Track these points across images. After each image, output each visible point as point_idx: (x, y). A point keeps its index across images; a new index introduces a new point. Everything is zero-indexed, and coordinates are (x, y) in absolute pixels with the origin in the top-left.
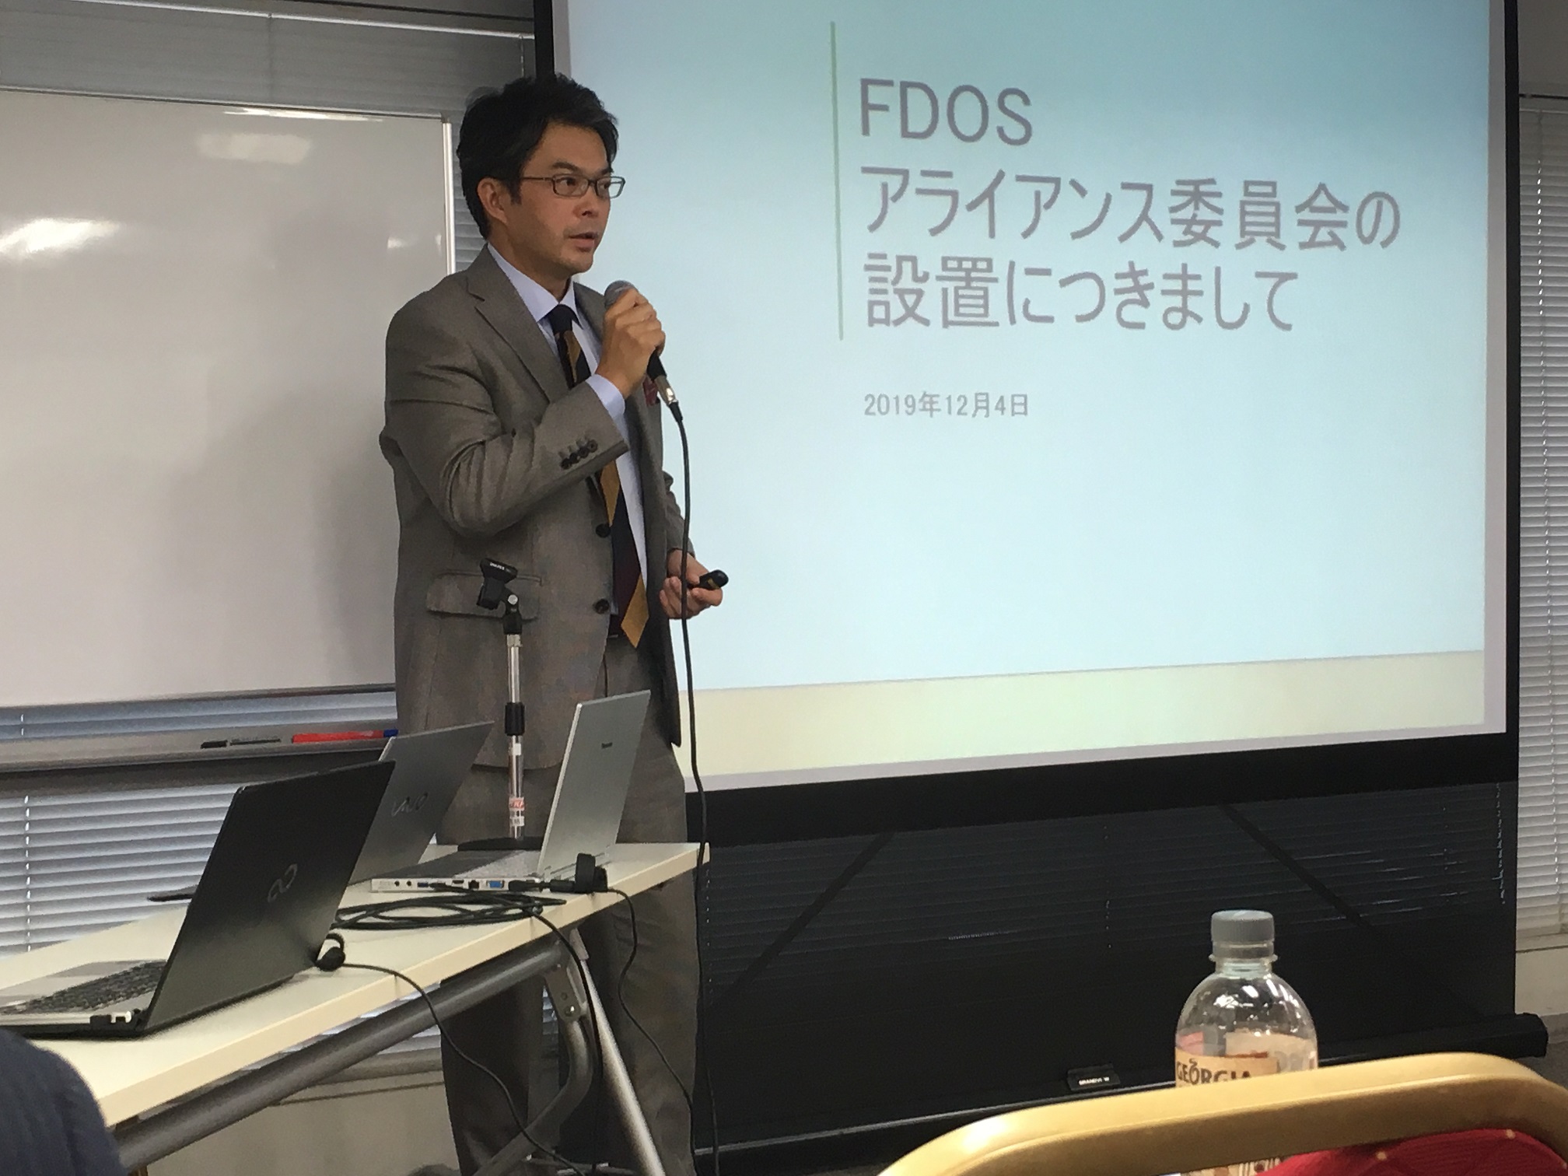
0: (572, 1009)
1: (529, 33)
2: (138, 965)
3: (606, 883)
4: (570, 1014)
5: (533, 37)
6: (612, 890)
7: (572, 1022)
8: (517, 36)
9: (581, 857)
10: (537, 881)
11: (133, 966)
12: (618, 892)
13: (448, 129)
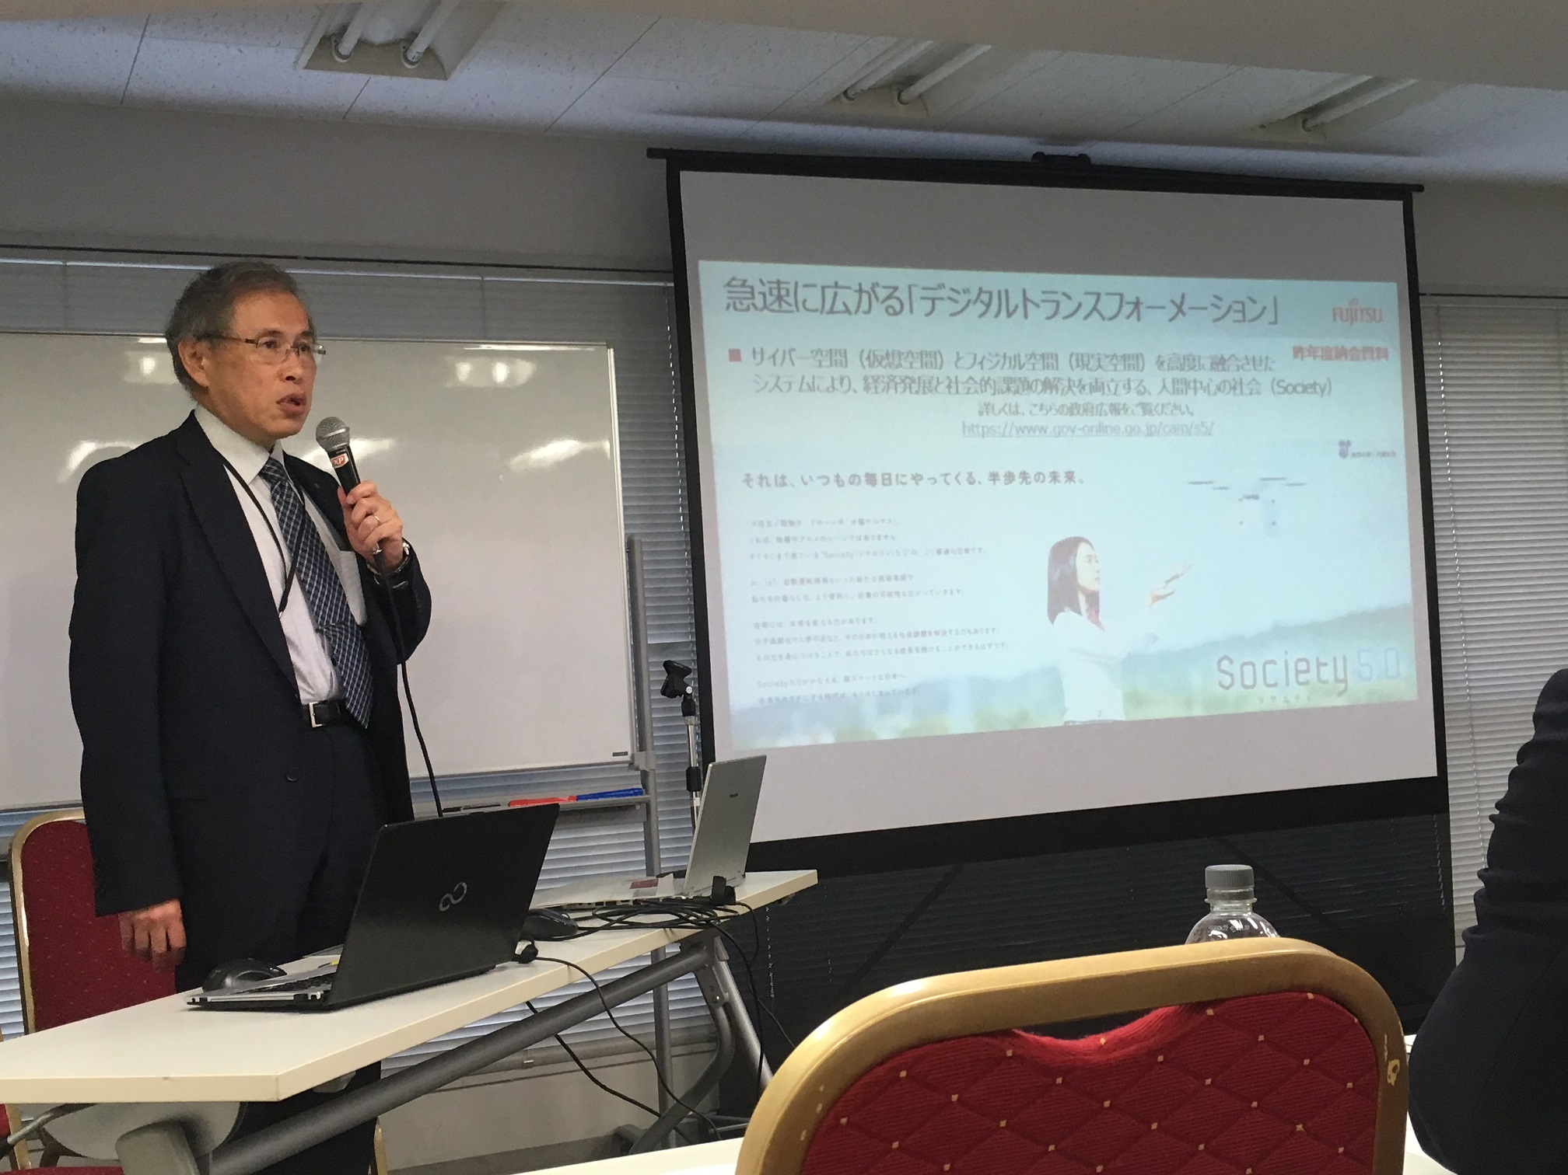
0: (718, 998)
1: (669, 281)
3: (735, 898)
4: (716, 1002)
5: (672, 285)
6: (740, 904)
7: (718, 1008)
8: (661, 284)
9: (715, 878)
10: (684, 898)
12: (746, 906)
13: (611, 353)
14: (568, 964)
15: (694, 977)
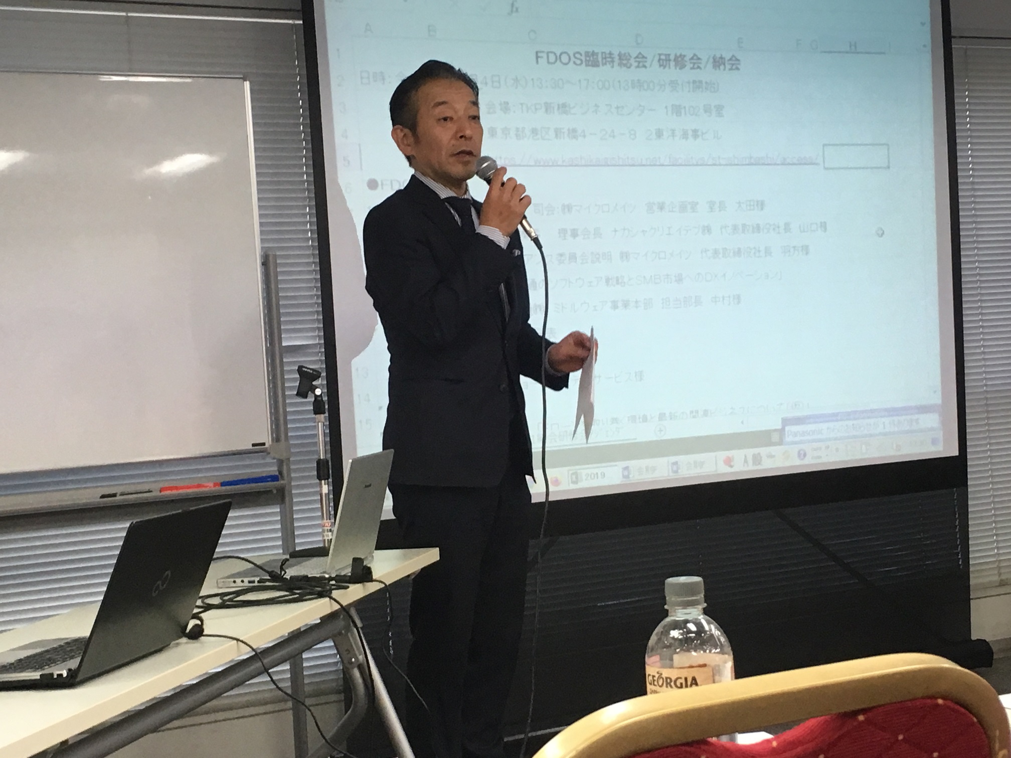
0: (353, 660)
1: (299, 19)
2: (69, 640)
3: (372, 576)
4: (351, 663)
5: (301, 22)
6: (376, 581)
7: (353, 668)
8: (291, 22)
9: (356, 560)
10: (327, 576)
11: (66, 641)
12: (380, 582)
13: (247, 85)
14: (238, 640)
15: (332, 644)
